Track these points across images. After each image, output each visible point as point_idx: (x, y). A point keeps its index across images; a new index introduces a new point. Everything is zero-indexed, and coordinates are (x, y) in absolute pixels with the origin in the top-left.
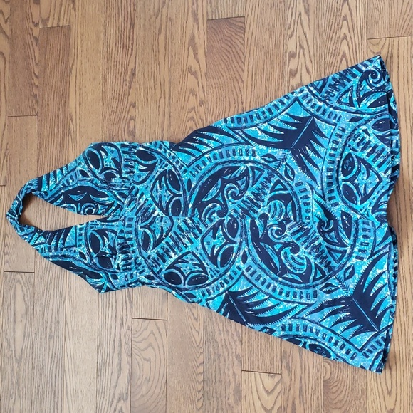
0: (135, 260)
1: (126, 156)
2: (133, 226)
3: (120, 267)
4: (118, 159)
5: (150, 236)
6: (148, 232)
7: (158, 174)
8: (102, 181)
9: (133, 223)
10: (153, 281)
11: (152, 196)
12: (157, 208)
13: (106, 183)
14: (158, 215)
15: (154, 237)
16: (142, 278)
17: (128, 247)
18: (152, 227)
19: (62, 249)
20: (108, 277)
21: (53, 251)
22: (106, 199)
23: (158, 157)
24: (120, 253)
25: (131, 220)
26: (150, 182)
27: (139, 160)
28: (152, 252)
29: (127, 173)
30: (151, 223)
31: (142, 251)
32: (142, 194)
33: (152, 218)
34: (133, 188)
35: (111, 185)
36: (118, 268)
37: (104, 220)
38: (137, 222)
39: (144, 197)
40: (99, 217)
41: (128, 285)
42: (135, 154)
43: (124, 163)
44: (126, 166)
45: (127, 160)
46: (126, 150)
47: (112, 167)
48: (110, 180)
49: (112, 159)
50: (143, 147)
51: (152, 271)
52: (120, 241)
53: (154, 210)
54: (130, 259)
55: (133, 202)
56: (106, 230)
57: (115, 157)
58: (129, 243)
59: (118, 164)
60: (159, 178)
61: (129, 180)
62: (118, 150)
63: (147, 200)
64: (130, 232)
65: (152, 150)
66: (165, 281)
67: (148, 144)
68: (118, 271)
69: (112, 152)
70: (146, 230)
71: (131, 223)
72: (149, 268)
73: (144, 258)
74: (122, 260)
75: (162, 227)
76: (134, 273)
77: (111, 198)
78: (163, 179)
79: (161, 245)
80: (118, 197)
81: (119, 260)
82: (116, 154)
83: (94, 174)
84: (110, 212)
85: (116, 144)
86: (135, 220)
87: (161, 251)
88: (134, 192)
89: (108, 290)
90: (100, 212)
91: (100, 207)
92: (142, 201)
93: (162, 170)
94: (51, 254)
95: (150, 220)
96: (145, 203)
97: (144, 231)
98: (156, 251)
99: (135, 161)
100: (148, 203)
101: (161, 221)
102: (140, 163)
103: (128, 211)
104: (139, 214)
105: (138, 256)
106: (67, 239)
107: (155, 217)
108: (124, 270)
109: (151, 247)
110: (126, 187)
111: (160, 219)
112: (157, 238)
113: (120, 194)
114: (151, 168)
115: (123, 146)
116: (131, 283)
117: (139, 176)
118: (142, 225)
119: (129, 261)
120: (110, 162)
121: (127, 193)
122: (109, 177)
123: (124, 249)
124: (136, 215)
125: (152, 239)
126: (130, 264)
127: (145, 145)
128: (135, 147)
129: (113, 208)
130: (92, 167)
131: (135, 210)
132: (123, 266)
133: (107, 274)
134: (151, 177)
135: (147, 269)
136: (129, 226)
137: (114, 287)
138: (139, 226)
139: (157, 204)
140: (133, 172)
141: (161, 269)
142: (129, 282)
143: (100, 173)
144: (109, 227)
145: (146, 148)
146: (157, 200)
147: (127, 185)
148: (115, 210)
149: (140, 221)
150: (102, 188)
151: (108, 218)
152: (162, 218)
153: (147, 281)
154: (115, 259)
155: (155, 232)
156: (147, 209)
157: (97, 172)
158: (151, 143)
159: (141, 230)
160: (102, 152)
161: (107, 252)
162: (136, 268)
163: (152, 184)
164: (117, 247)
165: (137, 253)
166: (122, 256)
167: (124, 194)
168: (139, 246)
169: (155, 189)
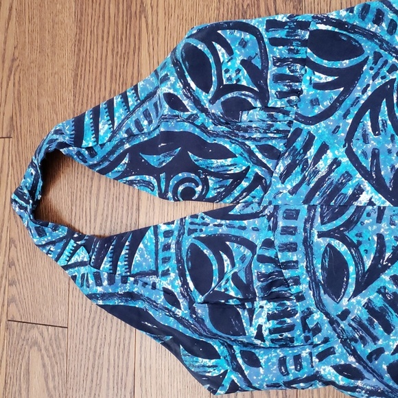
0: (304, 319)
1: (279, 51)
2: (300, 230)
3: (265, 333)
4: (257, 62)
5: (348, 258)
6: (342, 248)
7: (369, 93)
8: (217, 121)
9: (299, 223)
10: (359, 383)
11: (350, 153)
12: (366, 185)
13: (227, 124)
14: (371, 203)
15: (359, 261)
16: (327, 371)
17: (285, 283)
18: (351, 235)
19: (124, 280)
20: (234, 357)
21: (105, 283)
22: (229, 161)
23: (369, 47)
24: (263, 298)
25: (292, 215)
26: (345, 116)
27: (315, 58)
28: (355, 304)
29: (281, 95)
30: (350, 224)
31: (326, 298)
32: (324, 149)
33: (351, 210)
34: (298, 132)
35: (239, 128)
36: (260, 336)
37: (223, 214)
38: (310, 220)
39: (330, 156)
40: (209, 207)
41: (289, 384)
42: (304, 43)
43: (273, 70)
44: (279, 78)
45: (281, 61)
46: (280, 34)
47: (244, 83)
48: (237, 117)
49: (243, 62)
50: (328, 21)
51: (354, 353)
52: (264, 268)
53: (359, 191)
54: (291, 314)
55: (298, 169)
56: (228, 237)
57: (250, 58)
58: (287, 273)
59: (257, 75)
60: (372, 105)
61: (286, 113)
62: (260, 38)
63: (336, 162)
64: (291, 247)
65: (353, 28)
66: (391, 383)
67: (343, 13)
68: (258, 342)
69: (243, 44)
70: (336, 243)
71: (292, 223)
72: (344, 343)
73: (327, 315)
74: (270, 317)
75: (381, 237)
76: (305, 354)
77: (239, 159)
78: (384, 108)
79: (377, 284)
80: (260, 156)
81: (261, 317)
82: (253, 49)
83: (197, 102)
84: (236, 193)
85: (253, 22)
86: (304, 214)
87: (378, 302)
88: (299, 143)
89: (234, 388)
90: (212, 194)
91: (212, 181)
92: (323, 166)
93: (379, 82)
94: (100, 289)
95: (346, 217)
96: (330, 170)
97: (329, 245)
98: (364, 301)
99: (305, 62)
100: (341, 170)
101: (379, 219)
102: (317, 68)
103: (283, 191)
104: (316, 201)
105: (313, 308)
106: (137, 257)
107: (360, 210)
108: (272, 341)
109: (351, 289)
110: (278, 131)
111: (375, 215)
112: (368, 263)
113: (263, 149)
114: (348, 79)
115: (272, 25)
116: (296, 381)
117: (315, 102)
118: (325, 228)
119: (289, 321)
120: (238, 71)
121: (280, 146)
122: (235, 108)
123: (275, 288)
124: (305, 202)
125: (352, 269)
126: (291, 328)
127: (333, 15)
128: (304, 25)
129: (245, 184)
130: (193, 85)
131: (304, 190)
132: (272, 332)
133: (230, 347)
134: (348, 102)
135: (339, 348)
136: (287, 231)
137: (250, 385)
138: (315, 232)
139: (366, 174)
140: (298, 93)
141: (380, 351)
142: (291, 377)
143: (212, 101)
144: (233, 232)
145: (339, 23)
146: (366, 163)
147: (281, 126)
148: (249, 190)
149: (318, 220)
150: (218, 135)
151: (232, 208)
152: (381, 211)
153: (341, 380)
154: (251, 312)
155: (362, 249)
156: (337, 189)
157: (205, 98)
158: (351, 10)
159: (320, 243)
160: (218, 47)
161: (232, 293)
162: (307, 339)
163: (350, 121)
164: (257, 284)
165: (310, 301)
166: (270, 307)
167: (272, 148)
168: (314, 283)
169: (358, 134)
